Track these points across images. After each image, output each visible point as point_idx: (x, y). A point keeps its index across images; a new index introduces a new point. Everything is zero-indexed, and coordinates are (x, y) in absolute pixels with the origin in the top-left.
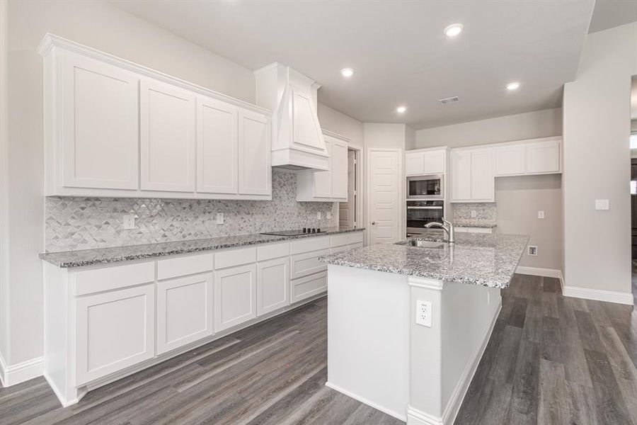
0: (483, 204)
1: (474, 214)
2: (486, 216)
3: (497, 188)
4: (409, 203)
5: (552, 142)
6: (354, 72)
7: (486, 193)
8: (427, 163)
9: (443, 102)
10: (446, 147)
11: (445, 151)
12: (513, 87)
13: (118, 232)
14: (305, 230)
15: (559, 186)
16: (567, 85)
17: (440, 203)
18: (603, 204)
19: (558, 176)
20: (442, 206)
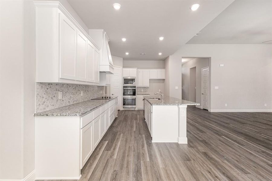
0: (145, 87)
1: (142, 90)
2: (146, 91)
3: (150, 83)
4: (124, 87)
5: (163, 70)
6: (126, 40)
7: (147, 84)
8: (130, 73)
9: (141, 54)
10: (137, 68)
11: (136, 69)
12: (160, 54)
13: (57, 100)
14: (103, 98)
15: (164, 82)
16: (170, 56)
17: (135, 87)
18: (177, 88)
19: (164, 80)
20: (135, 88)
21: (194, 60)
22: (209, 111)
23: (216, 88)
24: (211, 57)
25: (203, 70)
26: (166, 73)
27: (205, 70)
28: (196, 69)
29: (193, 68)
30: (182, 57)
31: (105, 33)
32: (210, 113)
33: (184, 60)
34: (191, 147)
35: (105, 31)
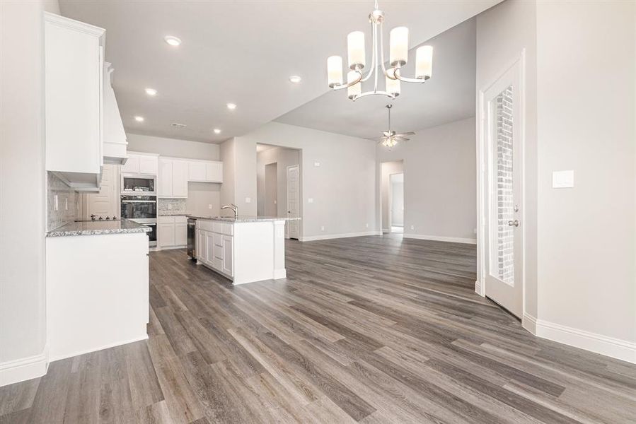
0: (177, 200)
1: (170, 207)
2: (179, 208)
3: (189, 189)
4: (123, 197)
6: (157, 94)
7: (182, 192)
8: (142, 165)
9: (174, 125)
10: (158, 155)
11: (157, 157)
12: (217, 131)
15: (219, 190)
16: (235, 138)
17: (154, 198)
18: (248, 200)
19: (220, 184)
20: (155, 200)
21: (273, 150)
22: (300, 240)
23: (311, 200)
24: (301, 150)
25: (291, 169)
26: (225, 172)
27: (293, 170)
28: (276, 166)
29: (272, 164)
30: (258, 143)
31: (112, 70)
32: (301, 243)
33: (259, 148)
34: (291, 279)
35: (112, 66)
